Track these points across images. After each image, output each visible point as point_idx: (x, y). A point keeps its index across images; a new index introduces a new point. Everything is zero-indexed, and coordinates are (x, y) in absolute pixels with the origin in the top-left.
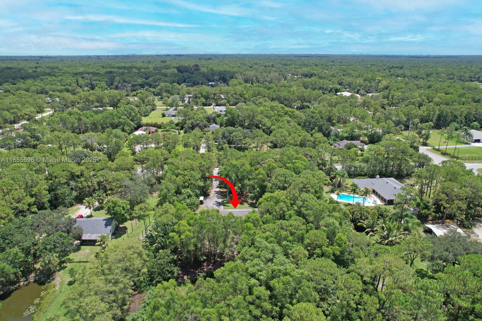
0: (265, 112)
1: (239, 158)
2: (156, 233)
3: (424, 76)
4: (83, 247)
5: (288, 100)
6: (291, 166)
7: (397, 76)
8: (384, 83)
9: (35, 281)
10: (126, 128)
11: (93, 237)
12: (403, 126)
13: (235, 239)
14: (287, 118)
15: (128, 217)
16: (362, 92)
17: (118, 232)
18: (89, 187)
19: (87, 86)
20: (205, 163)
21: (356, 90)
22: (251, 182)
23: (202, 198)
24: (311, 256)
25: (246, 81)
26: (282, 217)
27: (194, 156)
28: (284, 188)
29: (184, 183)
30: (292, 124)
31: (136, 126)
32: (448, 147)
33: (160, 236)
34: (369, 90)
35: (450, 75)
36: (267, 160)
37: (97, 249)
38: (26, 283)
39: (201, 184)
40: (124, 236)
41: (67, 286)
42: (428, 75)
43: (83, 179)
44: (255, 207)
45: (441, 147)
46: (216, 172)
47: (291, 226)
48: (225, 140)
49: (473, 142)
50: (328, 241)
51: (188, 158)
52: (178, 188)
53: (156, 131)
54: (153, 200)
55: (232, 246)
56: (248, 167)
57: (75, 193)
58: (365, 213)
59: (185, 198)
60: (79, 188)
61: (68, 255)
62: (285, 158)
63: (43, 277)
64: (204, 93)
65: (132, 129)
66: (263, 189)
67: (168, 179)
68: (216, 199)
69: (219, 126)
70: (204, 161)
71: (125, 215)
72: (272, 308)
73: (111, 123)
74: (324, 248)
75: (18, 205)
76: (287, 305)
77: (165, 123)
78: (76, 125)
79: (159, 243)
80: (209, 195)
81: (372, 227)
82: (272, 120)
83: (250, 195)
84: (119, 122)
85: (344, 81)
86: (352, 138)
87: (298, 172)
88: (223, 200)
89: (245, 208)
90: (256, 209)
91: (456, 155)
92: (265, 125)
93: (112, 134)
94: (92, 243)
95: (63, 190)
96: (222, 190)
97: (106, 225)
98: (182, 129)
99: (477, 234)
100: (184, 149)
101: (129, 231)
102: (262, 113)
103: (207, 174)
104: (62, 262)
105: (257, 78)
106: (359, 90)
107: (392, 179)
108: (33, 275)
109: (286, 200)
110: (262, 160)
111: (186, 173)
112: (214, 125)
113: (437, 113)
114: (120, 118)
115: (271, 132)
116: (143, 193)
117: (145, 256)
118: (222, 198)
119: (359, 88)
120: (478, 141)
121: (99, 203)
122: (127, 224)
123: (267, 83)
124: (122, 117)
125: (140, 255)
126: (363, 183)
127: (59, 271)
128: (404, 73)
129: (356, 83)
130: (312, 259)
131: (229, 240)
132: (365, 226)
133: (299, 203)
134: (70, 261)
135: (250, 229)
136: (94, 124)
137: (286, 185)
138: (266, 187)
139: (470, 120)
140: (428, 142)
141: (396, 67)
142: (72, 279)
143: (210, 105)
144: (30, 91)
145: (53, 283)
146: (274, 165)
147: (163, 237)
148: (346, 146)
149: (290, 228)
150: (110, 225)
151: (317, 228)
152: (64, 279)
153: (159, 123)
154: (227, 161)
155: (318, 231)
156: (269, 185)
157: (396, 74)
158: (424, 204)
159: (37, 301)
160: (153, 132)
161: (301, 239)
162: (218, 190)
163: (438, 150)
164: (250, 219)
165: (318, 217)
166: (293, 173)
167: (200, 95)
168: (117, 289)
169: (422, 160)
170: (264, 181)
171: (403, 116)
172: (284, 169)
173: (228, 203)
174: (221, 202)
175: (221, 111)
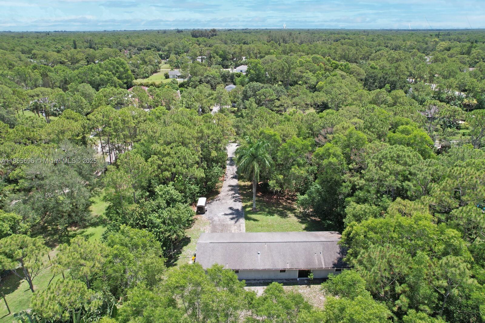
14: (339, 72)
20: (210, 132)
23: (202, 201)
29: (162, 171)
46: (231, 149)
52: (150, 182)
56: (298, 141)
64: (221, 52)
68: (231, 203)
73: (90, 82)
77: (165, 83)
80: (218, 193)
83: (301, 197)
88: (244, 205)
96: (243, 184)
102: (301, 65)
103: (214, 154)
111: (168, 150)
112: (232, 85)
118: (243, 201)
153: (157, 83)
154: (254, 129)
162: (235, 182)
167: (215, 55)
173: (254, 212)
174: (240, 208)
175: (241, 71)
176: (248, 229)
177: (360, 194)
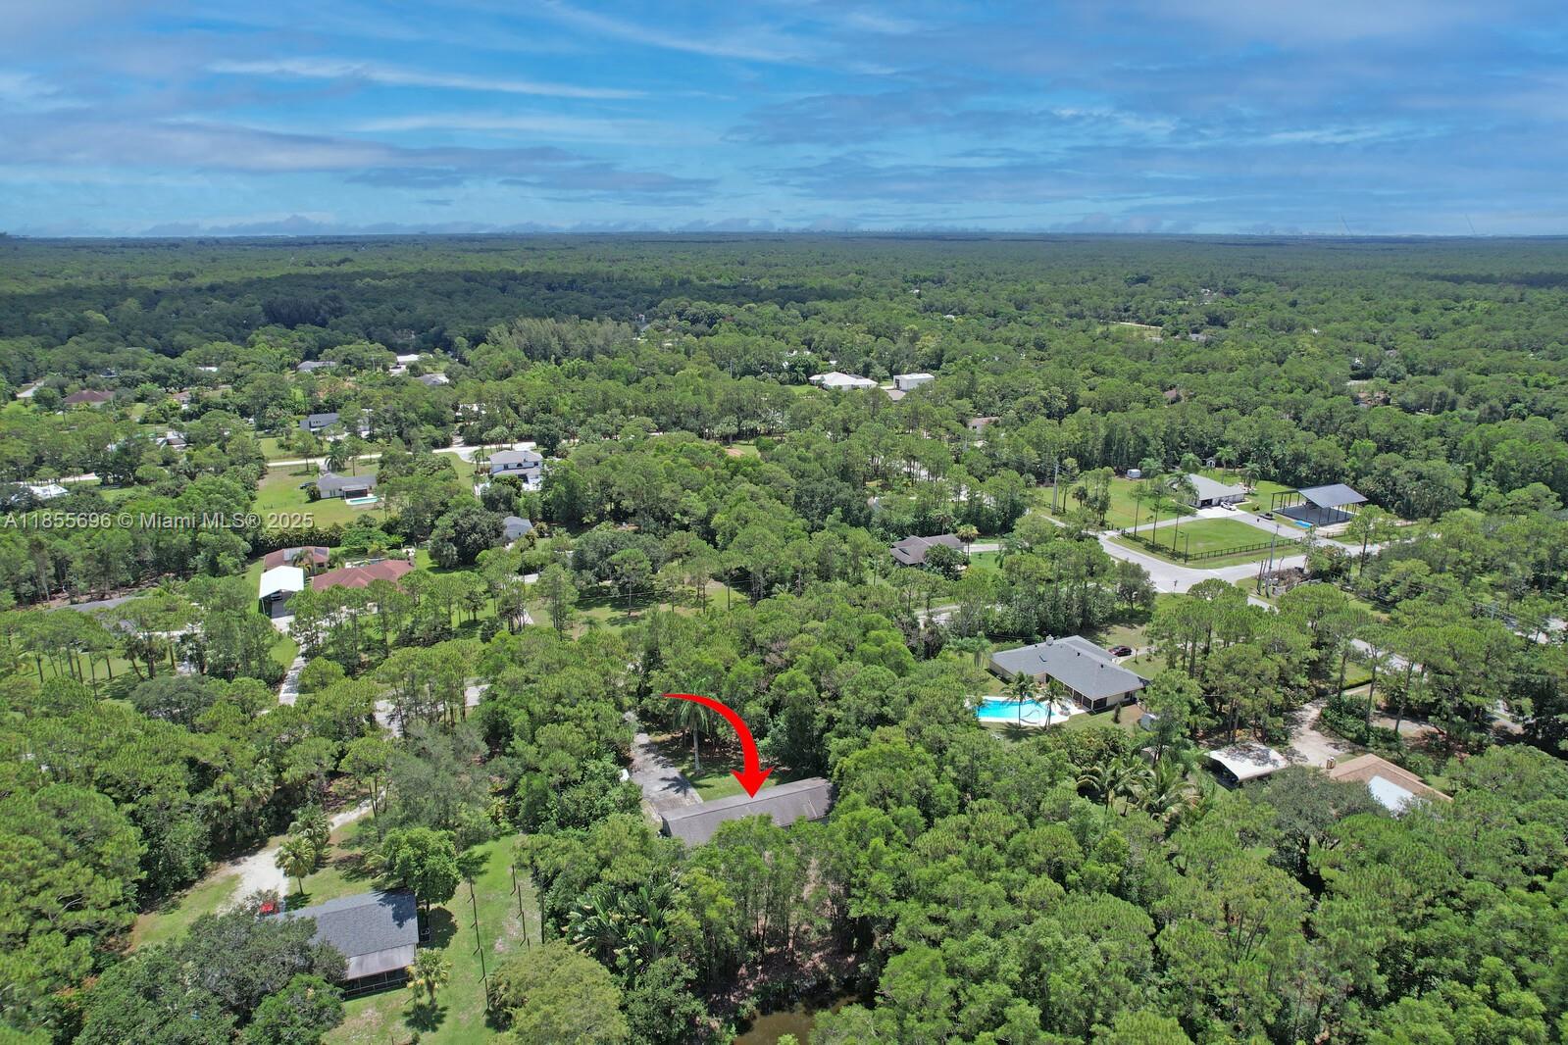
0: (679, 472)
2: (618, 916)
3: (1012, 309)
4: (352, 1005)
5: (697, 415)
7: (944, 311)
10: (224, 561)
11: (375, 965)
12: (1032, 477)
16: (876, 370)
17: (433, 931)
21: (860, 366)
22: (758, 708)
23: (625, 774)
25: (533, 354)
30: (766, 502)
33: (631, 922)
34: (893, 362)
36: (795, 640)
37: (403, 999)
40: (455, 943)
43: (228, 777)
45: (1138, 529)
49: (1201, 508)
66: (804, 723)
68: (660, 771)
69: (527, 522)
77: (341, 524)
79: (633, 941)
86: (929, 527)
88: (680, 769)
92: (688, 515)
96: (659, 739)
97: (399, 917)
98: (411, 543)
99: (1303, 753)
102: (669, 475)
106: (867, 366)
107: (1078, 638)
110: (774, 640)
111: (585, 711)
112: (513, 520)
113: (1103, 432)
118: (675, 764)
119: (865, 358)
120: (1207, 503)
123: (605, 358)
129: (851, 342)
132: (1096, 785)
140: (1108, 517)
147: (639, 921)
148: (926, 555)
150: (412, 916)
156: (835, 713)
157: (937, 305)
160: (324, 566)
162: (646, 738)
163: (1135, 538)
173: (702, 777)
174: (677, 775)
175: (506, 467)
176: (706, 799)
177: (839, 726)
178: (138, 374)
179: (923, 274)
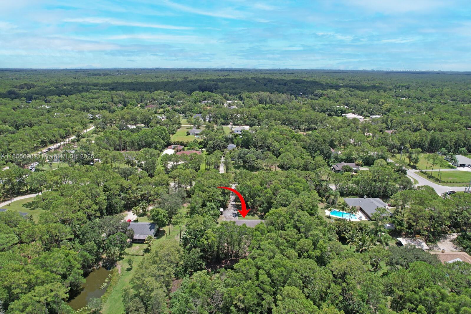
0: (275, 136)
1: (253, 178)
2: (190, 236)
3: (428, 97)
4: (134, 244)
5: (297, 122)
6: (292, 188)
7: (402, 97)
8: (387, 105)
9: (103, 267)
10: (158, 146)
11: (142, 237)
12: (397, 150)
13: (247, 243)
14: (294, 142)
15: (167, 223)
16: (366, 113)
17: (159, 234)
18: (135, 197)
19: (120, 103)
21: (360, 112)
22: (261, 199)
23: (221, 210)
24: (300, 256)
25: (261, 102)
26: (283, 229)
27: (216, 176)
28: (285, 206)
29: (209, 198)
30: (298, 147)
31: (166, 144)
32: (433, 170)
33: (193, 238)
34: (372, 111)
35: (454, 96)
36: (274, 182)
37: (145, 246)
38: (98, 267)
39: (222, 199)
40: (163, 238)
41: (126, 271)
42: (432, 96)
43: (130, 191)
44: (262, 219)
45: (428, 170)
47: (287, 235)
48: (240, 160)
49: (459, 167)
50: (313, 247)
51: (212, 178)
52: (204, 201)
53: (183, 150)
54: (184, 209)
55: (244, 248)
56: (259, 187)
57: (123, 202)
58: (348, 227)
59: (209, 210)
60: (127, 198)
61: (124, 250)
62: (288, 180)
63: (109, 264)
64: (223, 114)
65: (162, 147)
66: (270, 205)
67: (197, 194)
68: (233, 211)
69: (235, 146)
70: (224, 181)
71: (165, 221)
72: (270, 289)
73: (145, 142)
74: (310, 252)
75: (88, 211)
76: (280, 287)
77: (190, 141)
78: (117, 142)
79: (192, 243)
80: (227, 207)
81: (352, 238)
82: (281, 143)
83: (260, 208)
84: (153, 141)
85: (350, 102)
86: (350, 160)
87: (297, 193)
88: (238, 212)
89: (255, 219)
90: (263, 221)
91: (439, 178)
92: (274, 148)
93: (148, 152)
94: (141, 241)
95: (116, 200)
96: (238, 204)
97: (151, 229)
98: (204, 148)
99: (440, 247)
100: (206, 166)
101: (167, 233)
102: (273, 136)
104: (121, 254)
105: (270, 98)
106: (363, 112)
107: (378, 199)
108: (101, 262)
109: (286, 215)
110: (270, 181)
111: (210, 190)
112: (231, 145)
113: (429, 138)
114: (153, 137)
115: (280, 154)
116: (177, 205)
117: (182, 253)
119: (363, 110)
120: (463, 166)
121: (143, 211)
122: (165, 228)
123: (279, 104)
124: (155, 137)
125: (179, 251)
126: (351, 201)
127: (119, 260)
128: (409, 94)
129: (361, 104)
130: (300, 259)
131: (243, 244)
132: (347, 237)
133: (295, 218)
134: (126, 254)
135: (258, 236)
136: (132, 142)
137: (287, 203)
138: (272, 203)
139: (459, 146)
140: (417, 165)
141: (403, 87)
142: (129, 267)
143: (228, 124)
144: (75, 109)
145: (116, 268)
146: (279, 186)
147: (195, 239)
148: (342, 168)
149: (287, 237)
150: (154, 229)
151: (306, 237)
152: (123, 266)
153: (185, 142)
155: (307, 239)
156: (275, 202)
157: (401, 95)
158: (398, 222)
159: (107, 280)
160: (180, 150)
161: (294, 245)
162: (234, 203)
163: (425, 173)
164: (259, 229)
165: (308, 229)
166: (293, 194)
167: (219, 116)
168: (165, 274)
169: (405, 184)
170: (271, 198)
171: (397, 141)
172: (287, 190)
173: (242, 214)
175: (237, 131)
176: (240, 219)
178: (163, 101)
179: (402, 85)
